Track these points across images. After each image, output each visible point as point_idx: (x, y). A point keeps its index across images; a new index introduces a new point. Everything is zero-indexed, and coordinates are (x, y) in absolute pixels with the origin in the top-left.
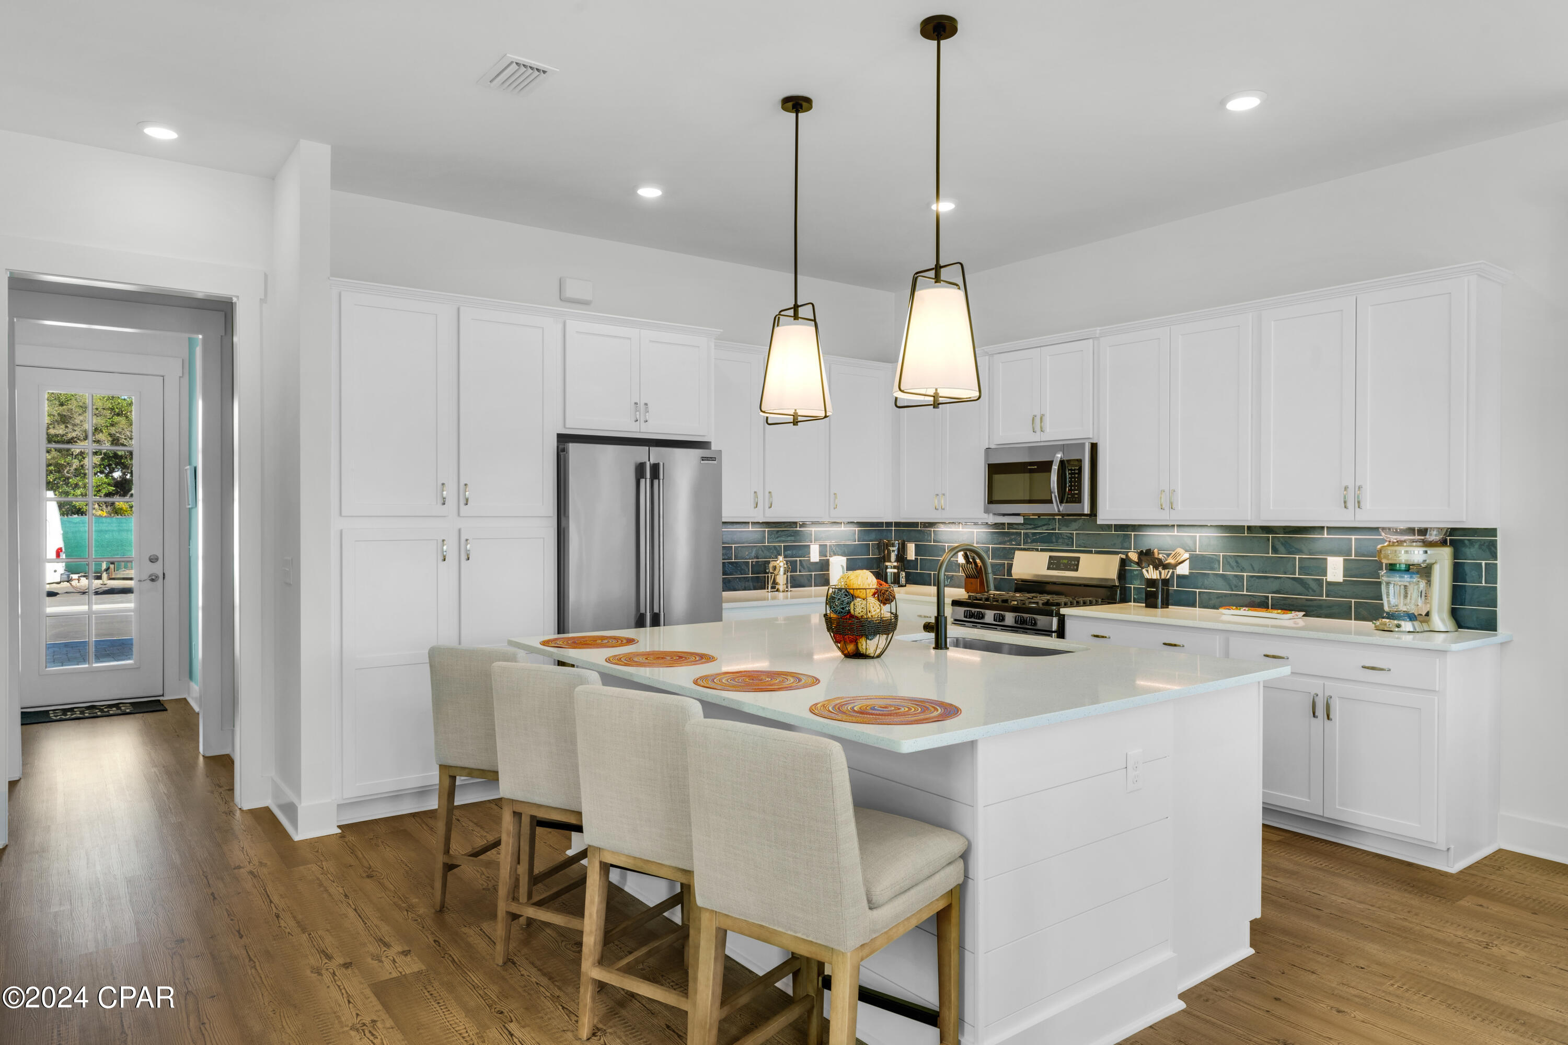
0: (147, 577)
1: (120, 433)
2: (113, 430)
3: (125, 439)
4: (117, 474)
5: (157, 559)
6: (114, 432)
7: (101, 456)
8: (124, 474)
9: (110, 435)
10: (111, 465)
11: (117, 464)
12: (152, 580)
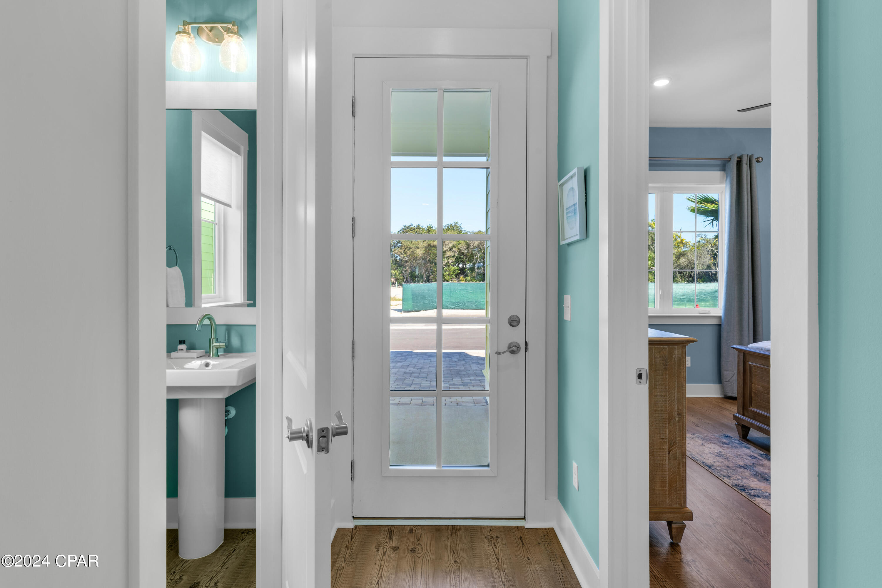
0: (507, 349)
1: (462, 247)
2: (459, 247)
3: (464, 250)
4: (461, 266)
5: (518, 322)
6: (460, 247)
7: (455, 258)
8: (463, 265)
9: (459, 249)
10: (459, 262)
11: (461, 261)
12: (513, 352)
